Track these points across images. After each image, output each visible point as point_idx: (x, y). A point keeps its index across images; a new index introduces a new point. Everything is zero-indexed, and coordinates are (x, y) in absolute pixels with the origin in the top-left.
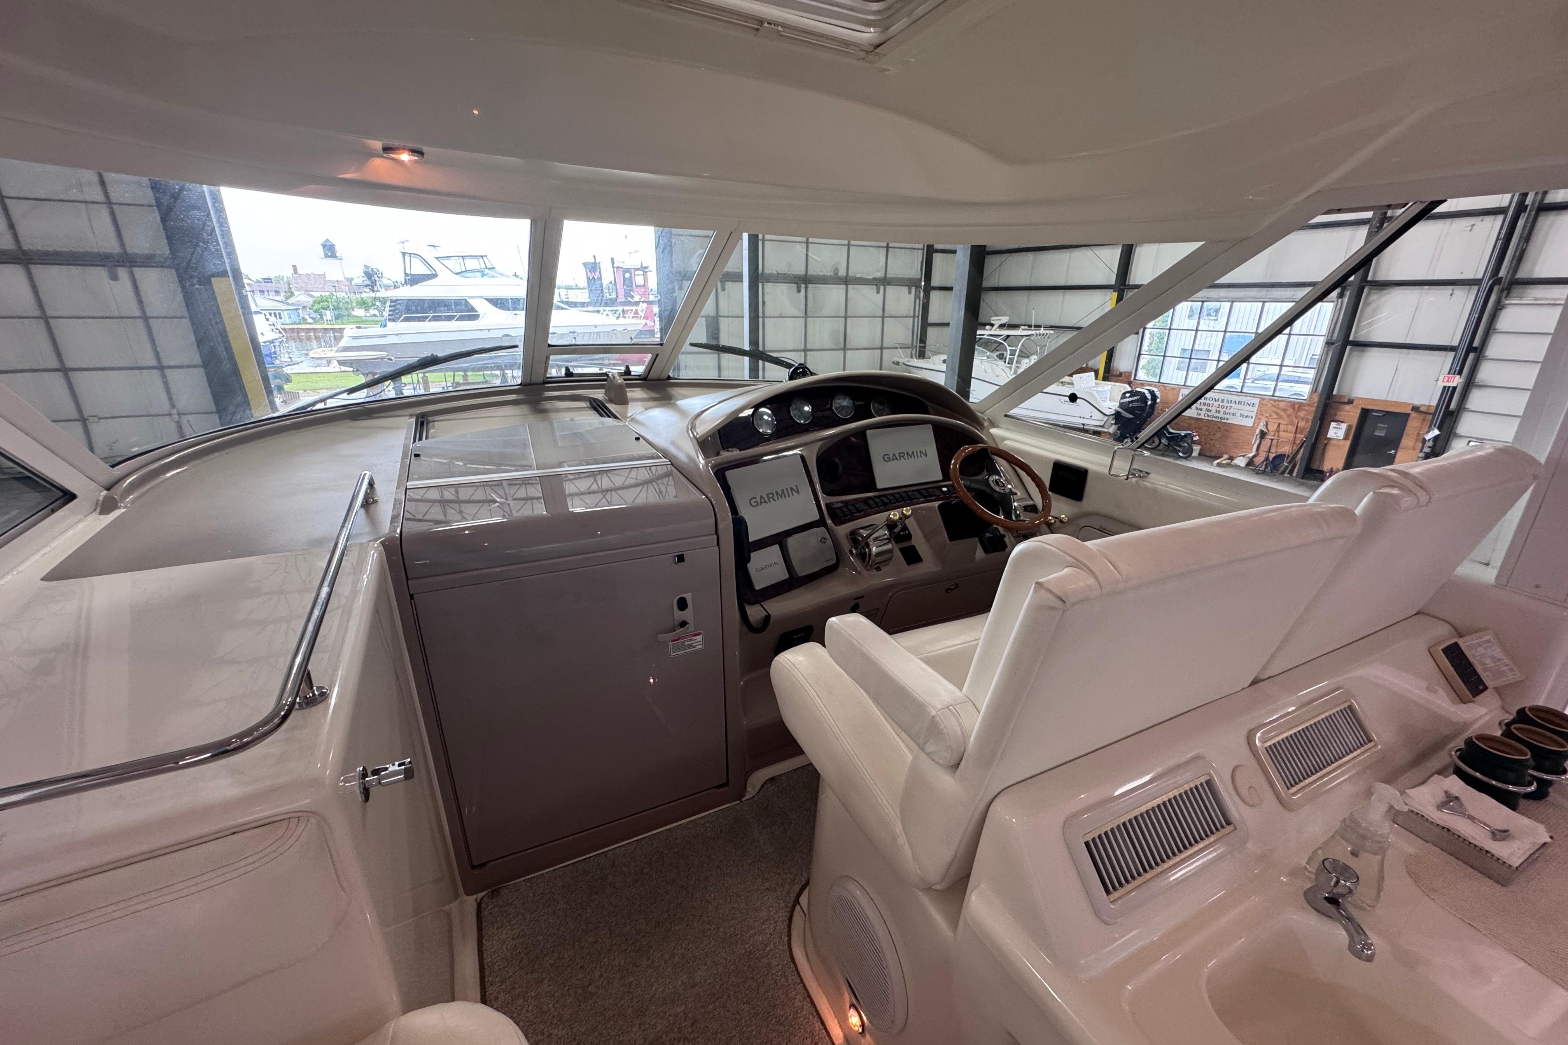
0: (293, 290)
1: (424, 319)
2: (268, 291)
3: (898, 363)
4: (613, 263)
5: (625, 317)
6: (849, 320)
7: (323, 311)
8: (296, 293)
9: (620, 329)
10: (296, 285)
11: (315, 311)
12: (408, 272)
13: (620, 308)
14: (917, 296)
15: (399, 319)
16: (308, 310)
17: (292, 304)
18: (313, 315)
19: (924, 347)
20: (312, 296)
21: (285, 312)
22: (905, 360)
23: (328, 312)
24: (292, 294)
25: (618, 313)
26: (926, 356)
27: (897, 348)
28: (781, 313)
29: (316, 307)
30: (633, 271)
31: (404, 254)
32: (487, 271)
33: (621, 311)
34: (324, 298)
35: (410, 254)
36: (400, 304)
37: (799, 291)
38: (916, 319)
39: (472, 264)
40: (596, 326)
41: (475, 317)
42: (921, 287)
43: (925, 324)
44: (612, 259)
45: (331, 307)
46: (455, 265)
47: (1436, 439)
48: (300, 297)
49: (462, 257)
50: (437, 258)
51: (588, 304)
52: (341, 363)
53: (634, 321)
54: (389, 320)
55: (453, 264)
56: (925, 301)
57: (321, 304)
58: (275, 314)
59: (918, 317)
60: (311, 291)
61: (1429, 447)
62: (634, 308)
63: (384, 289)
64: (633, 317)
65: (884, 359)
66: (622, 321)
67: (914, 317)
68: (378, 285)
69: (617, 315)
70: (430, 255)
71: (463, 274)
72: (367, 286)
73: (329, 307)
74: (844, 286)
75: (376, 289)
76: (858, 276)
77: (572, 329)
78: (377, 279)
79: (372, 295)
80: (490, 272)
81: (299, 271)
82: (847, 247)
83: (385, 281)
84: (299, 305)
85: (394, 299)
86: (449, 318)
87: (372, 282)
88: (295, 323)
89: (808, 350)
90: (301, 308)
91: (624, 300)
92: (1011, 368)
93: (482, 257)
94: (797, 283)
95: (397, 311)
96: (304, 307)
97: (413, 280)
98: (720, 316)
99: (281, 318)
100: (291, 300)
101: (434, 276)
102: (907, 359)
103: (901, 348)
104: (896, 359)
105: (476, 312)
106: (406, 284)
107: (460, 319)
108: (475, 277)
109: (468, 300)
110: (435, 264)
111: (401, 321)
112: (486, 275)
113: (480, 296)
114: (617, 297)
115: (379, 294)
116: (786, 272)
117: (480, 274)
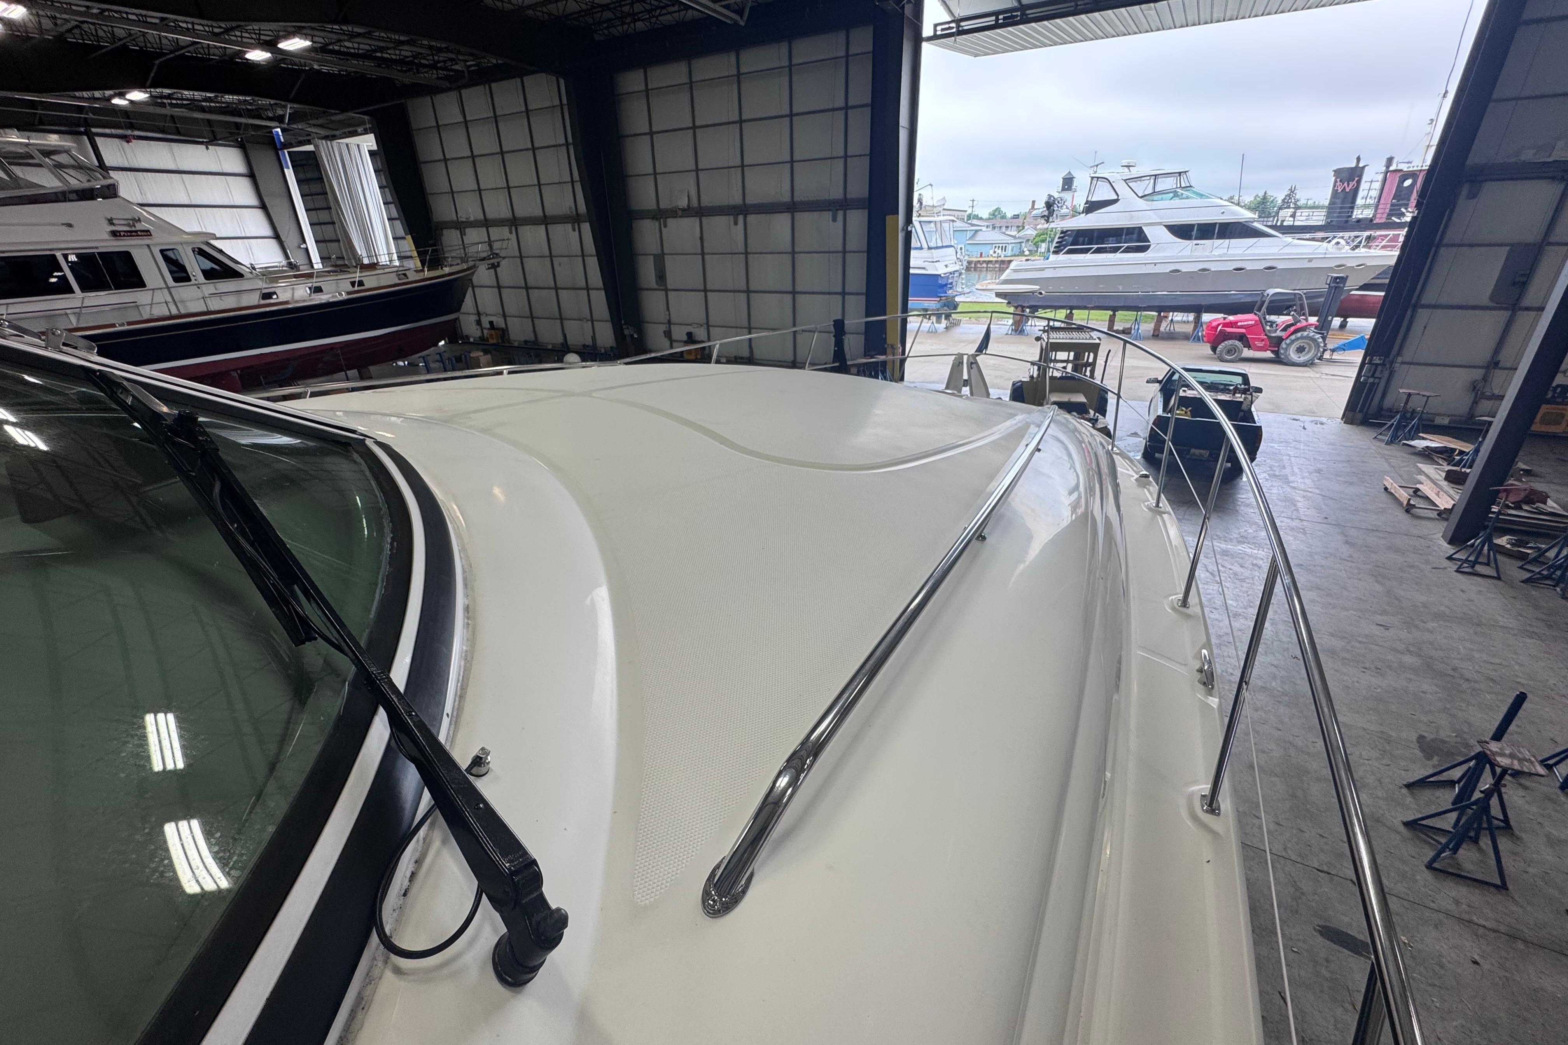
1: (1086, 251)
4: (1389, 165)
5: (1368, 247)
7: (1039, 244)
8: (1027, 228)
9: (1352, 263)
12: (1090, 198)
13: (1366, 234)
15: (1062, 250)
17: (1019, 238)
18: (1032, 248)
23: (1042, 245)
25: (1358, 240)
31: (1093, 178)
32: (1181, 191)
33: (1364, 238)
35: (1099, 178)
36: (1069, 236)
39: (1165, 184)
40: (1310, 261)
41: (1145, 249)
44: (1390, 158)
46: (1144, 186)
49: (1156, 176)
50: (1125, 180)
52: (998, 295)
54: (1054, 252)
55: (1141, 186)
57: (1038, 236)
62: (1392, 232)
63: (1059, 219)
64: (1380, 247)
66: (1362, 251)
68: (1054, 215)
69: (1355, 244)
70: (1115, 173)
71: (1148, 197)
72: (1043, 217)
75: (1051, 220)
78: (1056, 208)
80: (1186, 193)
83: (1064, 211)
84: (1023, 238)
85: (1065, 229)
86: (1115, 250)
87: (1050, 213)
88: (1014, 255)
90: (1024, 241)
91: (1383, 221)
93: (1180, 174)
95: (1064, 243)
97: (1092, 207)
100: (1021, 234)
101: (1116, 201)
105: (1149, 242)
106: (1083, 212)
107: (1128, 250)
108: (1162, 199)
109: (1144, 228)
110: (1122, 189)
111: (1064, 254)
112: (1178, 196)
113: (1160, 224)
114: (1374, 216)
115: (1052, 225)
117: (1172, 195)
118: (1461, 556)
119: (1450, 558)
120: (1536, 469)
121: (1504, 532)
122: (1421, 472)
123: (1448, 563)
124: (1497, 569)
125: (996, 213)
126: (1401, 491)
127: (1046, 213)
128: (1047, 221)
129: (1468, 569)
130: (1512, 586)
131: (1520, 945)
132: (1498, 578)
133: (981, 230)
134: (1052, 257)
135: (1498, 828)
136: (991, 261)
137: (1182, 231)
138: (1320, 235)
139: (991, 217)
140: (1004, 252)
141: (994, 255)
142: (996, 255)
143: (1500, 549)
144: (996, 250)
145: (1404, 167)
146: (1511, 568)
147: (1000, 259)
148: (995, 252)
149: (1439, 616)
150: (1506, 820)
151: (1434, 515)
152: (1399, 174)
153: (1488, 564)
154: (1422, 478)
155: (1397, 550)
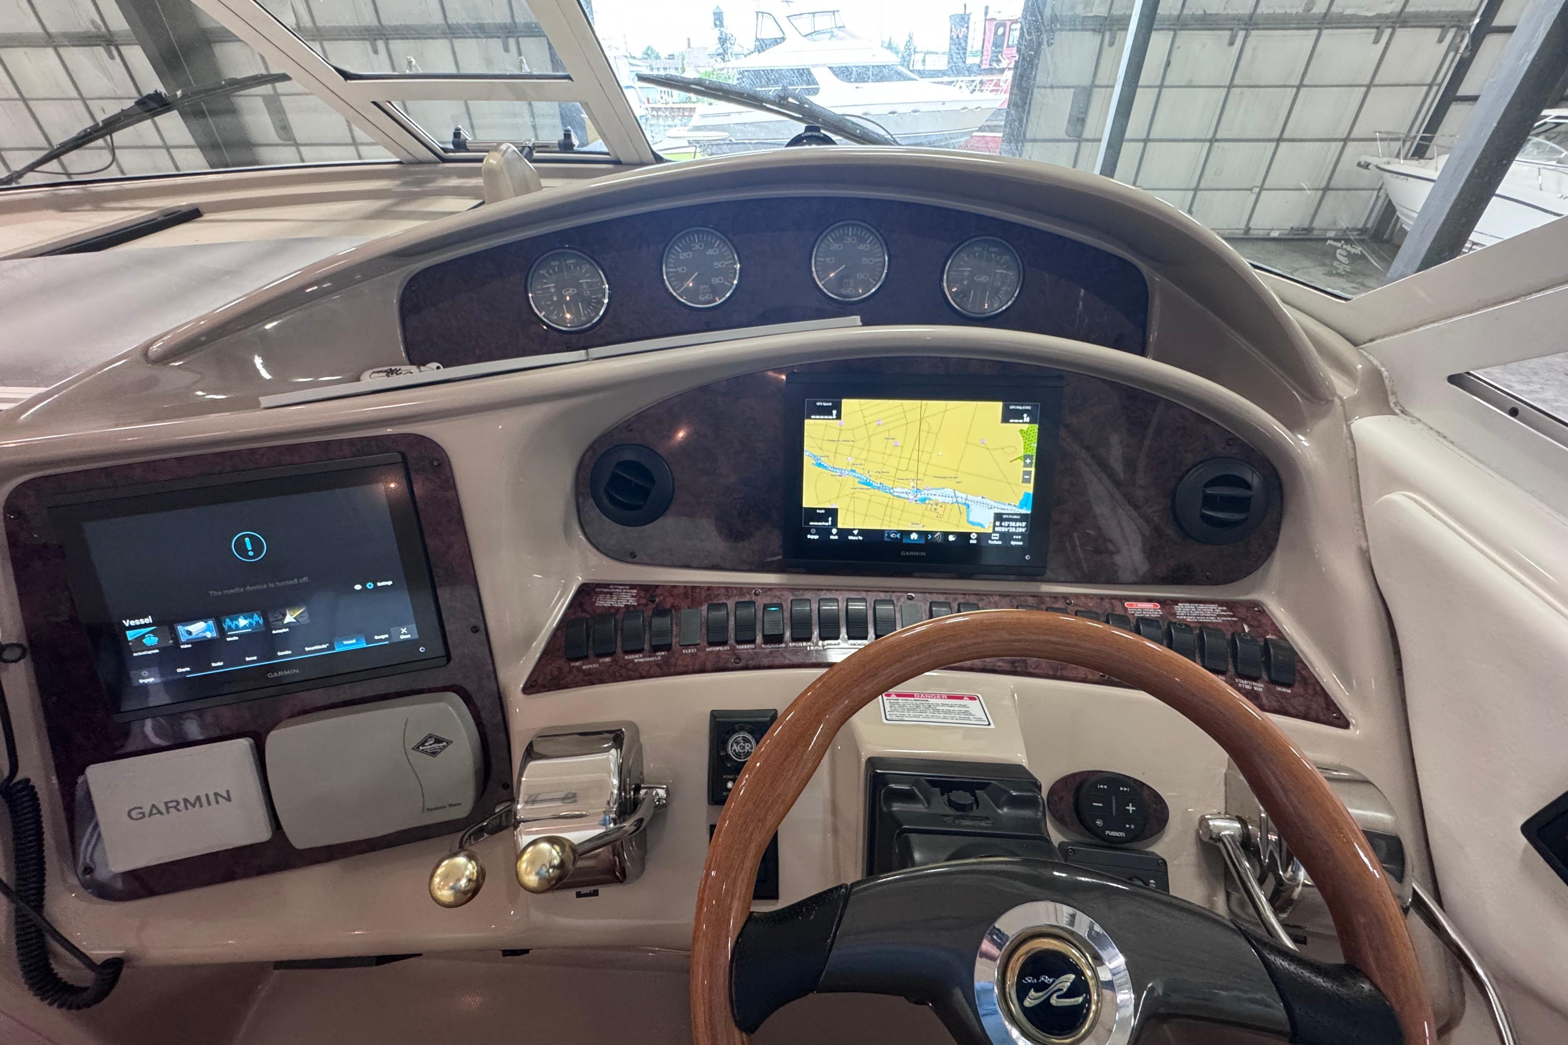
0: (687, 65)
3: (1367, 166)
4: (986, 14)
5: (982, 91)
6: (1304, 91)
8: (689, 68)
9: (972, 106)
10: (690, 59)
12: (759, 37)
13: (978, 78)
14: (1453, 47)
19: (1430, 140)
22: (1381, 162)
24: (685, 69)
25: (974, 84)
26: (1428, 155)
27: (1375, 140)
28: (1191, 81)
30: (1008, 24)
31: (757, 13)
32: (836, 31)
33: (978, 82)
35: (762, 13)
37: (1232, 43)
38: (1435, 88)
39: (823, 23)
40: (944, 103)
42: (1469, 28)
43: (1449, 98)
44: (987, 8)
46: (805, 24)
49: (814, 13)
50: (787, 17)
51: (944, 73)
52: (690, 143)
53: (992, 96)
55: (802, 23)
56: (1468, 54)
59: (1440, 85)
62: (995, 77)
64: (992, 91)
65: (1343, 158)
66: (978, 95)
67: (1431, 84)
68: (729, 53)
69: (972, 88)
70: (781, 11)
71: (810, 36)
72: (719, 55)
74: (1314, 32)
75: (726, 59)
76: (1348, 12)
77: (914, 107)
78: (729, 45)
79: (723, 65)
80: (839, 33)
83: (736, 49)
85: (742, 69)
87: (724, 50)
89: (1217, 140)
91: (988, 66)
93: (834, 12)
94: (1231, 30)
97: (763, 46)
98: (1097, 86)
101: (782, 39)
102: (1386, 159)
103: (1382, 140)
104: (1364, 159)
105: (817, 84)
106: (755, 51)
108: (822, 39)
109: (813, 71)
110: (785, 24)
112: (836, 36)
113: (825, 65)
114: (981, 62)
115: (728, 64)
116: (1221, 11)
117: (828, 35)
125: (649, 52)
127: (721, 51)
128: (723, 60)
136: (660, 108)
137: (844, 73)
138: (946, 79)
139: (645, 56)
142: (662, 101)
145: (1000, 17)
147: (668, 106)
152: (995, 22)
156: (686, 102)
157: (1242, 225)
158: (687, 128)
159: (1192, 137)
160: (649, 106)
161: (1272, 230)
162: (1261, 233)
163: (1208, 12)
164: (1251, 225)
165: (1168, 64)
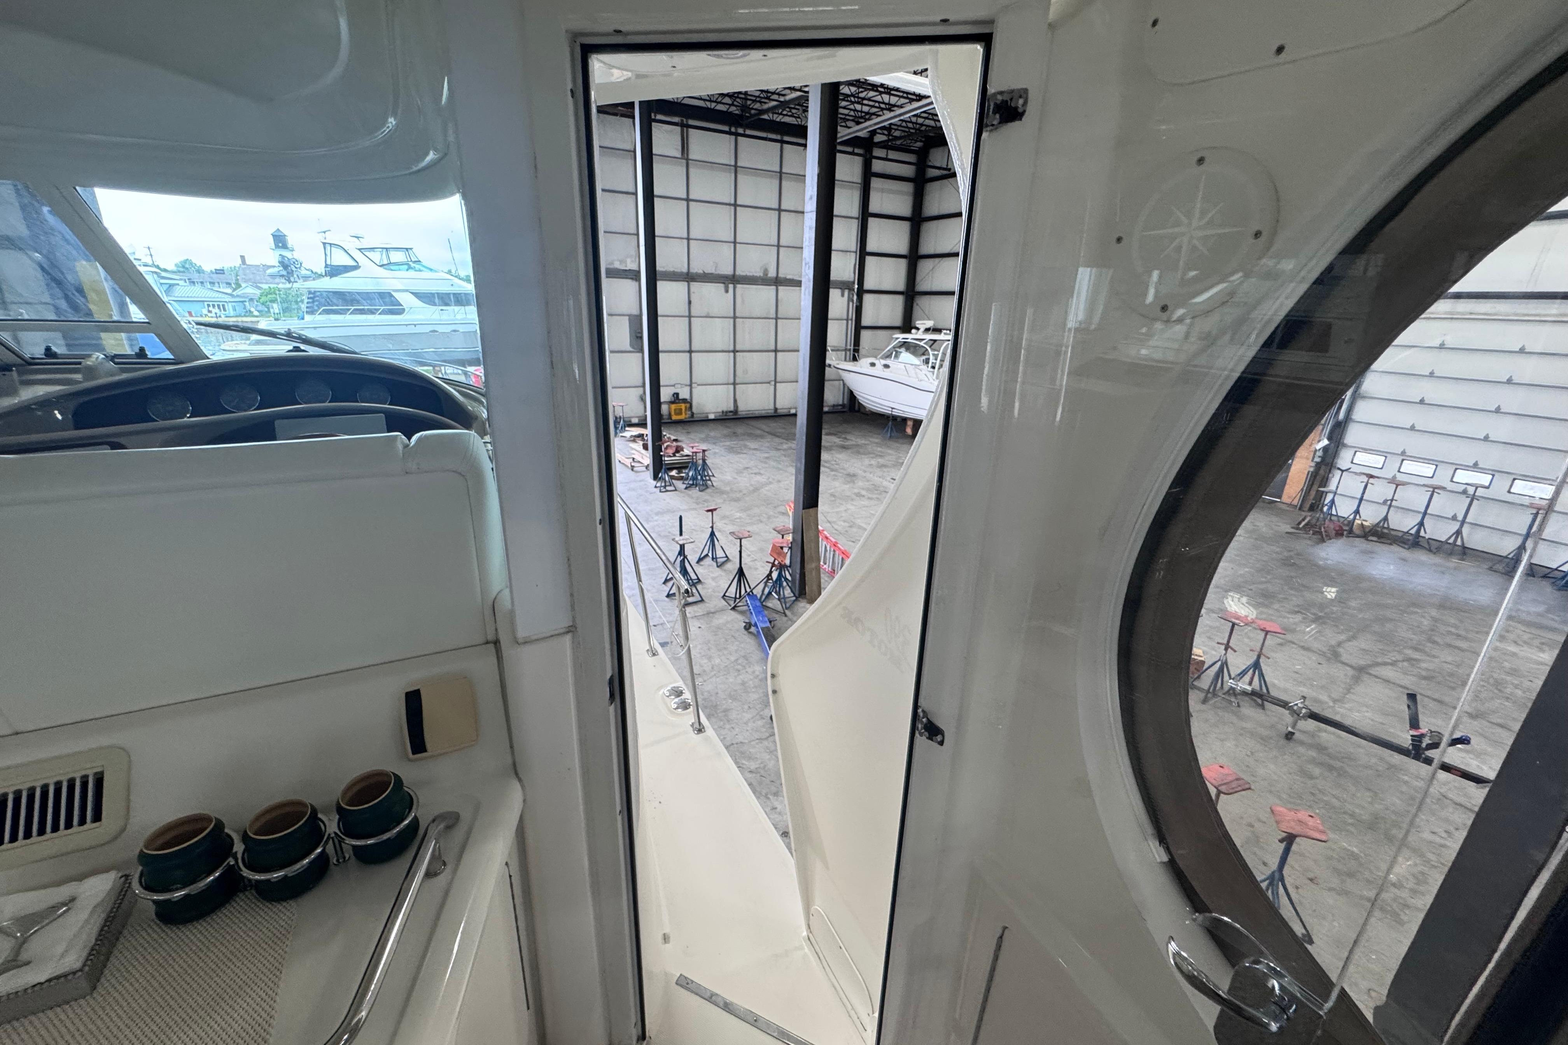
0: (240, 282)
1: (344, 312)
2: (218, 283)
6: (779, 321)
7: (270, 304)
8: (243, 285)
10: (244, 277)
11: (263, 304)
12: (328, 262)
14: (850, 300)
15: (317, 311)
16: (256, 303)
17: (238, 296)
18: (261, 308)
19: (858, 350)
20: (260, 288)
21: (230, 304)
22: (836, 364)
23: (275, 305)
24: (238, 286)
28: (708, 313)
29: (263, 299)
31: (324, 244)
32: (412, 265)
34: (273, 290)
35: (331, 244)
36: (319, 296)
37: (727, 291)
38: (850, 322)
39: (397, 257)
41: (401, 312)
42: (854, 290)
43: (859, 328)
45: (279, 300)
46: (379, 257)
47: (1325, 449)
48: (248, 290)
49: (387, 249)
50: (360, 249)
54: (307, 312)
55: (376, 256)
56: (858, 304)
57: (269, 296)
58: (218, 306)
59: (852, 320)
60: (260, 283)
61: (1319, 457)
63: (301, 280)
67: (847, 320)
68: (295, 276)
70: (352, 245)
71: (385, 267)
72: (282, 276)
73: (277, 300)
74: (774, 287)
75: (292, 279)
76: (788, 277)
78: (294, 269)
79: (288, 285)
80: (417, 266)
81: (248, 262)
82: (776, 248)
83: (304, 272)
84: (244, 297)
85: (313, 290)
86: (372, 312)
87: (288, 273)
88: (240, 316)
89: (737, 351)
90: (247, 300)
92: (933, 373)
93: (407, 249)
94: (724, 283)
95: (316, 303)
96: (251, 300)
97: (334, 271)
99: (225, 310)
100: (238, 292)
101: (356, 267)
102: (838, 362)
103: (832, 350)
105: (402, 306)
106: (326, 275)
107: (384, 312)
108: (400, 270)
109: (393, 294)
110: (358, 256)
111: (319, 314)
112: (412, 268)
113: (406, 291)
115: (296, 285)
116: (713, 271)
117: (406, 267)
118: (659, 485)
119: (656, 487)
120: (679, 438)
121: (671, 469)
122: (633, 449)
123: (655, 489)
124: (674, 487)
125: (187, 266)
126: (626, 460)
127: (284, 273)
128: (289, 281)
129: (664, 489)
130: (681, 491)
131: (711, 615)
132: (676, 490)
133: (178, 284)
134: (308, 318)
135: (697, 583)
137: (427, 298)
139: (182, 269)
140: (224, 313)
141: (210, 315)
142: (213, 315)
143: (672, 477)
144: (211, 308)
146: (679, 484)
148: (210, 312)
149: (657, 514)
150: (698, 579)
151: (644, 469)
153: (670, 485)
154: (634, 452)
155: (633, 490)
156: (245, 316)
157: (772, 407)
158: (248, 342)
159: (720, 349)
160: (191, 319)
161: (790, 409)
162: (785, 412)
163: (706, 272)
164: (778, 406)
165: (690, 302)
